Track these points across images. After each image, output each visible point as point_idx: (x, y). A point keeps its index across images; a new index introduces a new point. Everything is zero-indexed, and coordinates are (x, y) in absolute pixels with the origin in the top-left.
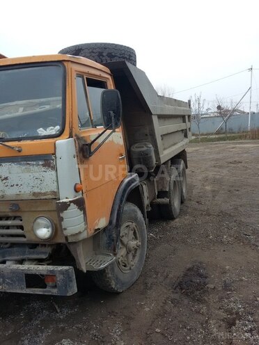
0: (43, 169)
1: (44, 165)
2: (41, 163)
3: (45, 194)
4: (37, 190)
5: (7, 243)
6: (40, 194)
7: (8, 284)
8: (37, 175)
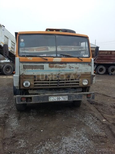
0: (88, 66)
1: (88, 65)
2: (88, 64)
3: (88, 73)
4: (86, 72)
5: (70, 88)
6: (87, 72)
7: (77, 98)
8: (87, 67)
